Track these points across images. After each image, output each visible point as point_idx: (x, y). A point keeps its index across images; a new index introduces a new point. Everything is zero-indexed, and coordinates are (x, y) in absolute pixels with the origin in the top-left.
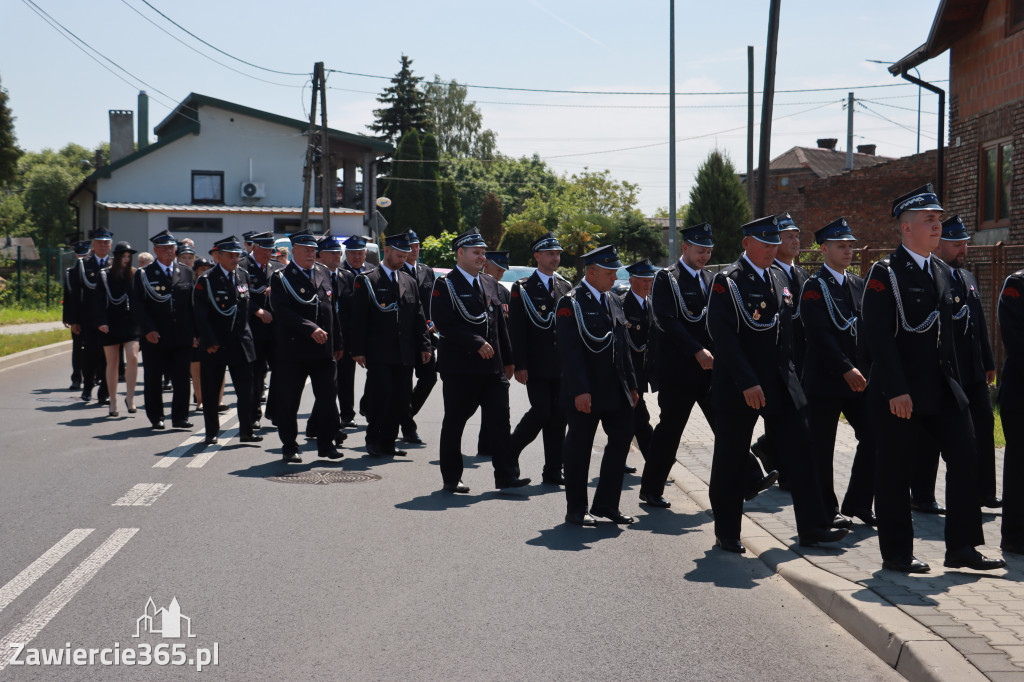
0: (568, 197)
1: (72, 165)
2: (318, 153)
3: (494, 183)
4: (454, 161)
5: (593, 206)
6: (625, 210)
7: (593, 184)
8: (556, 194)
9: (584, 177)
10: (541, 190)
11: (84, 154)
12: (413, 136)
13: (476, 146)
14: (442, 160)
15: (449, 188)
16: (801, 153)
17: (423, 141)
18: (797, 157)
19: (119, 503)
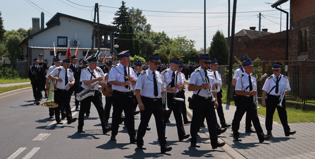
0: (173, 45)
1: (21, 35)
2: (96, 31)
3: (150, 40)
4: (138, 33)
5: (181, 47)
6: (191, 49)
7: (181, 41)
8: (170, 44)
9: (178, 38)
10: (165, 43)
11: (24, 31)
12: (126, 26)
13: (145, 29)
14: (134, 33)
15: (137, 42)
16: (245, 31)
17: (129, 27)
18: (243, 32)
19: (34, 140)
